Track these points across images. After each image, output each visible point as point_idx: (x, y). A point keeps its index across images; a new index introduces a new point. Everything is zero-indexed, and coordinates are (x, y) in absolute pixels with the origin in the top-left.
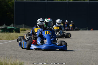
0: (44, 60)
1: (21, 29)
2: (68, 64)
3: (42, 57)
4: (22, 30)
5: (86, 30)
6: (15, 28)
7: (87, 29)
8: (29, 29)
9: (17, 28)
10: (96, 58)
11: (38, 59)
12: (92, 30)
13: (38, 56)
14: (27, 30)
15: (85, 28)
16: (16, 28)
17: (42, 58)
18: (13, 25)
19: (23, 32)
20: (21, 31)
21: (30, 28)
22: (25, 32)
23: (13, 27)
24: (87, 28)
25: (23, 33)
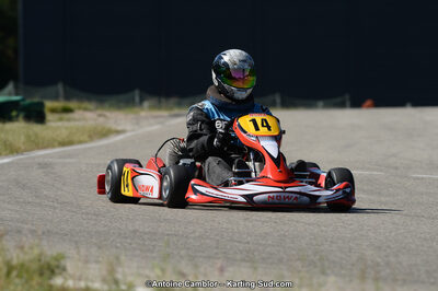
0: (154, 243)
1: (49, 104)
2: (263, 259)
3: (147, 230)
4: (53, 111)
5: (342, 105)
6: (22, 103)
7: (348, 103)
8: (86, 104)
9: (36, 100)
10: (390, 232)
11: (129, 241)
12: (369, 107)
13: (131, 228)
14: (80, 108)
15: (339, 100)
16: (28, 101)
17: (145, 233)
18: (16, 87)
19: (61, 120)
20: (49, 116)
21: (89, 100)
22: (69, 120)
23: (17, 94)
24: (347, 97)
25: (60, 124)
